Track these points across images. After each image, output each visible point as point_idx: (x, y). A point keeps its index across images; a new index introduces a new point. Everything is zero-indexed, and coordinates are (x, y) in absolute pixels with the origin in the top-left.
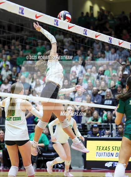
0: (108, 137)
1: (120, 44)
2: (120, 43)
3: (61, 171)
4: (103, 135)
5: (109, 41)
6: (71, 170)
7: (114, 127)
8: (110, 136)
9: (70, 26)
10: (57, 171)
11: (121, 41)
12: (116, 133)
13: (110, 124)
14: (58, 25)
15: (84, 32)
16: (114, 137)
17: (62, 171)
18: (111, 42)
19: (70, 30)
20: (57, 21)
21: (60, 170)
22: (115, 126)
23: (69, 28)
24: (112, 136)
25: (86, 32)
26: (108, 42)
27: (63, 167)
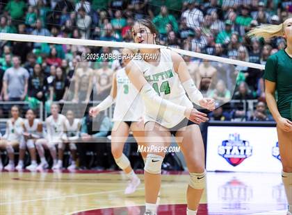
0: (242, 120)
3: (166, 174)
4: (234, 119)
7: (251, 106)
13: (244, 101)
17: (169, 173)
27: (171, 168)
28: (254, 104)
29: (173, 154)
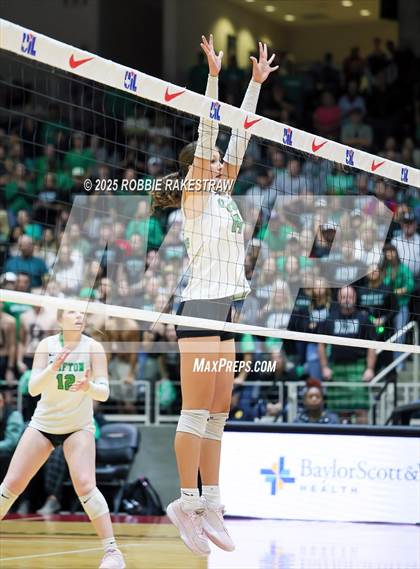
0: (275, 421)
1: (315, 148)
2: (317, 144)
3: (132, 521)
4: (260, 417)
5: (285, 138)
6: (163, 518)
7: (293, 394)
8: (280, 420)
9: (170, 93)
10: (122, 520)
11: (319, 140)
12: (298, 412)
13: (279, 384)
14: (135, 88)
15: (213, 112)
16: (290, 423)
17: (136, 520)
18: (290, 143)
19: (171, 104)
20: (132, 77)
21: (129, 517)
22: (295, 390)
23: (168, 97)
24: (285, 420)
25: (217, 111)
26: (282, 143)
27: (140, 509)
28: (299, 389)
29: (145, 484)
